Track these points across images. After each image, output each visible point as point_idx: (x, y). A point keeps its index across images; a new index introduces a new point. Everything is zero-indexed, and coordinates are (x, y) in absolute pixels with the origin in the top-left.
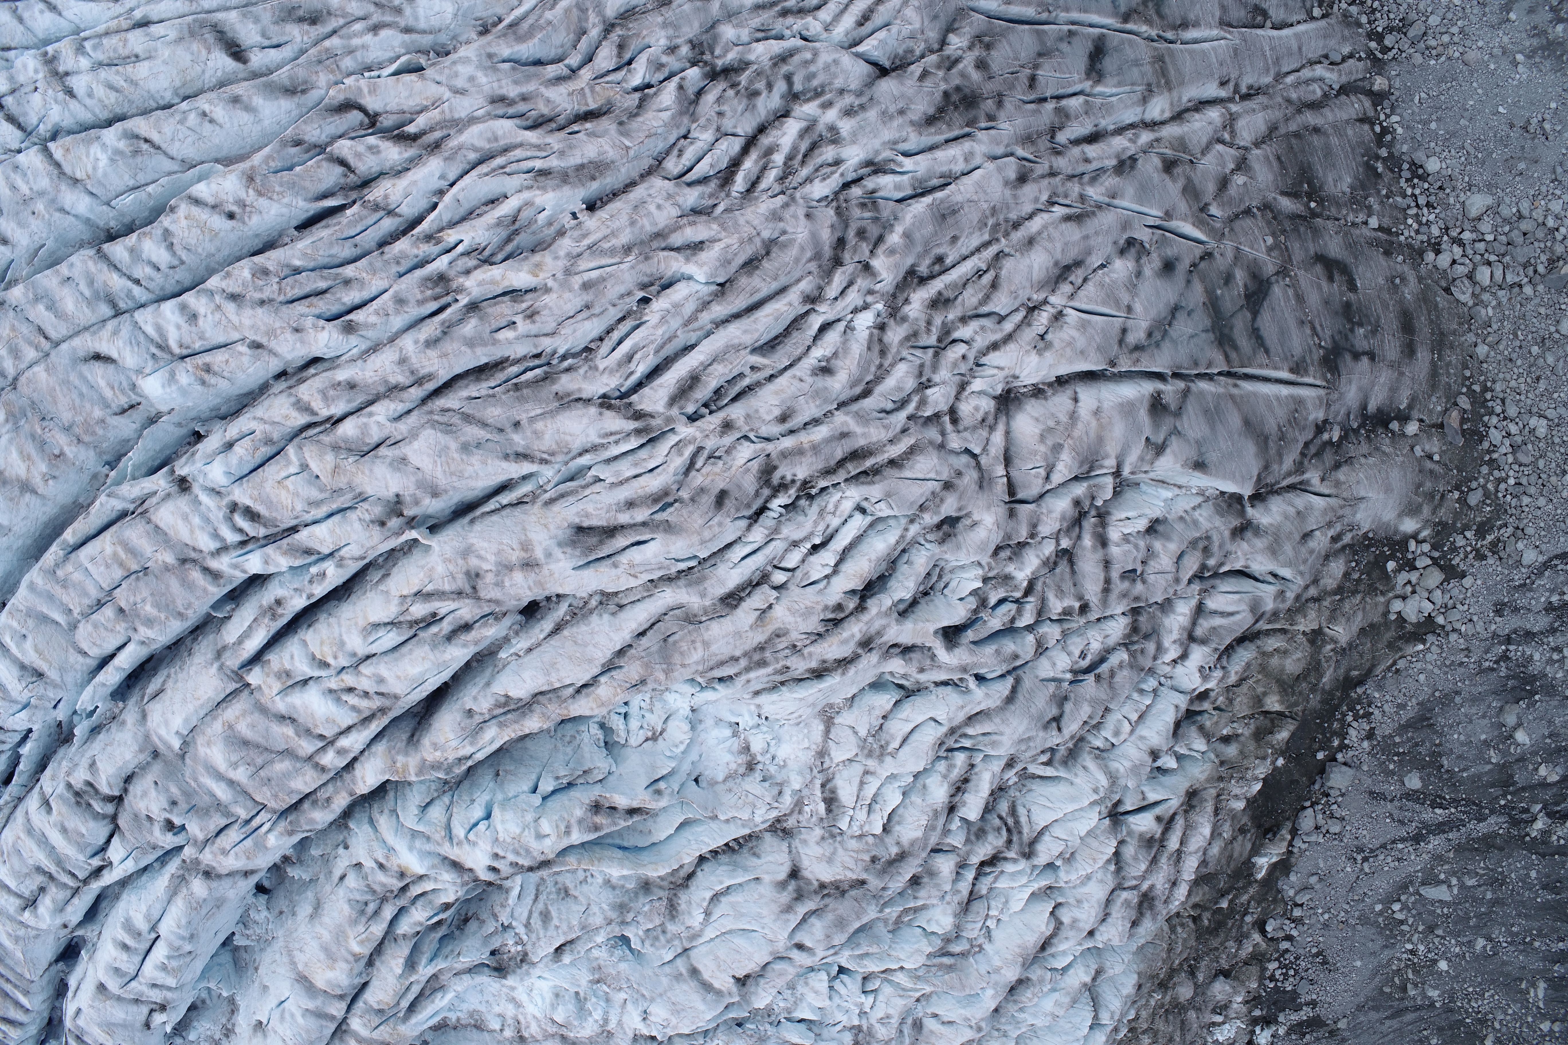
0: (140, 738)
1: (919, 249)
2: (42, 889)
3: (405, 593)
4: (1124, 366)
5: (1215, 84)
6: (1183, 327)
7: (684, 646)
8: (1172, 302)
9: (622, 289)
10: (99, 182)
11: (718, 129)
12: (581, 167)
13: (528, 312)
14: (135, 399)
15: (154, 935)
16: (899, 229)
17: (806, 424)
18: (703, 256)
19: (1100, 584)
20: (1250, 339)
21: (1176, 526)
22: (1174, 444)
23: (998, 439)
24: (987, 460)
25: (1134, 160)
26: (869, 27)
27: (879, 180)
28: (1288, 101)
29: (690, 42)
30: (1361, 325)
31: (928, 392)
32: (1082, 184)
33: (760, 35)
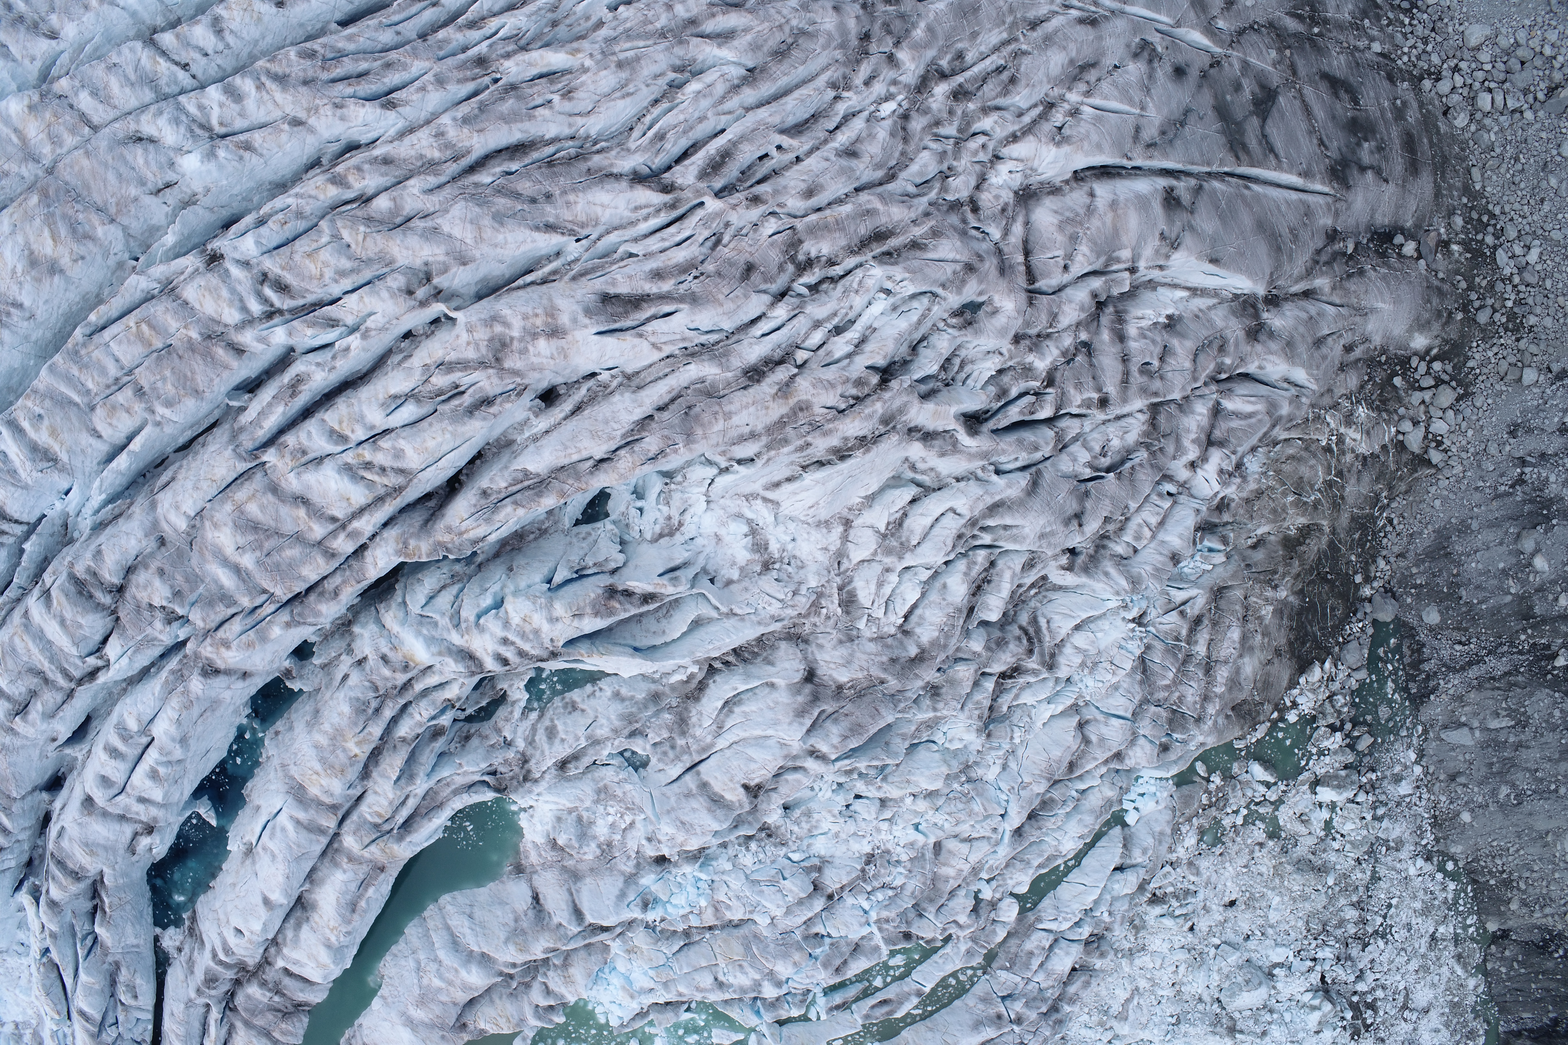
0: (148, 524)
1: (941, 43)
2: (33, 694)
3: (427, 366)
4: (1138, 162)
6: (1195, 128)
7: (705, 417)
8: (1184, 104)
9: (655, 69)
13: (564, 91)
14: (172, 177)
15: (145, 740)
16: (922, 25)
17: (829, 204)
18: (736, 43)
19: (1119, 377)
20: (1260, 143)
21: (1192, 326)
22: (1188, 239)
23: (1018, 229)
24: (1006, 249)
30: (1367, 140)
31: (950, 180)
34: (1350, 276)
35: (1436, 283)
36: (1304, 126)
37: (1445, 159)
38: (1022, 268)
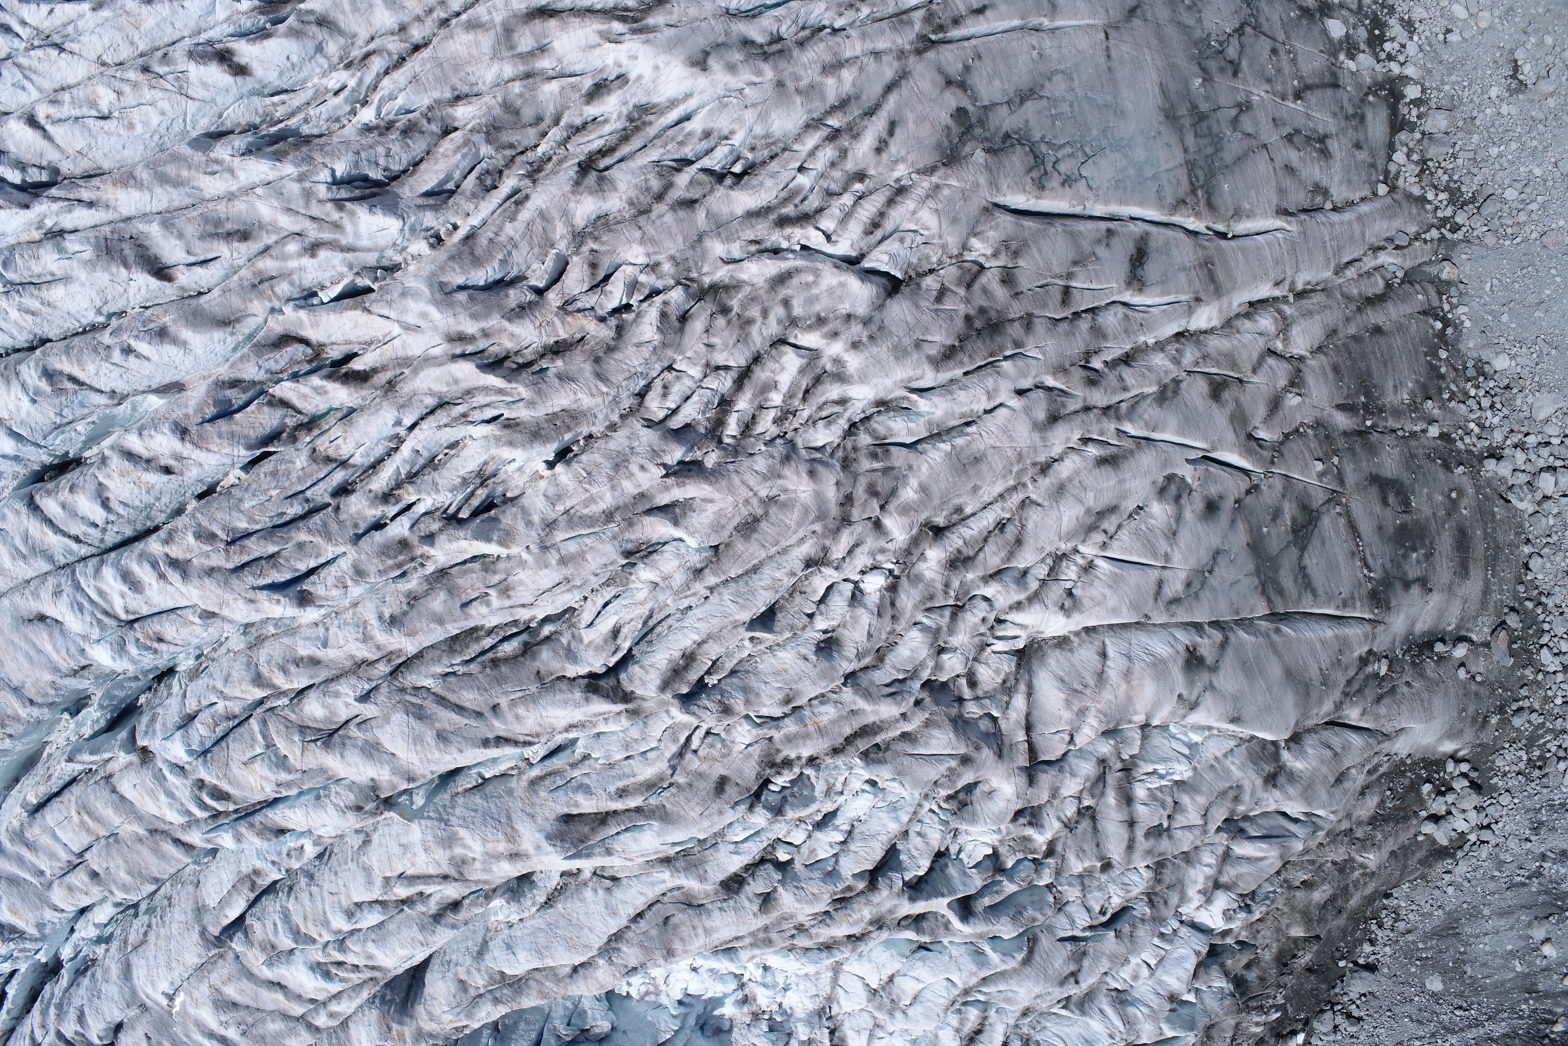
0: (126, 992)
1: (936, 501)
3: (388, 874)
4: (1159, 618)
5: (1269, 285)
6: (1224, 573)
7: (685, 930)
8: (1214, 546)
10: (22, 422)
11: (707, 365)
12: (552, 418)
13: (502, 586)
14: (84, 662)
16: (914, 482)
17: (810, 700)
18: (695, 519)
19: (1124, 845)
20: (1296, 580)
21: (1206, 777)
22: (1208, 700)
23: (1019, 703)
24: (1005, 726)
25: (1177, 382)
26: (879, 234)
27: (892, 424)
28: (1348, 298)
29: (672, 258)
30: (1415, 550)
31: (945, 657)
32: (1118, 419)
33: (753, 248)
34: (1381, 698)
36: (1347, 547)
37: (1498, 549)
38: (1024, 746)
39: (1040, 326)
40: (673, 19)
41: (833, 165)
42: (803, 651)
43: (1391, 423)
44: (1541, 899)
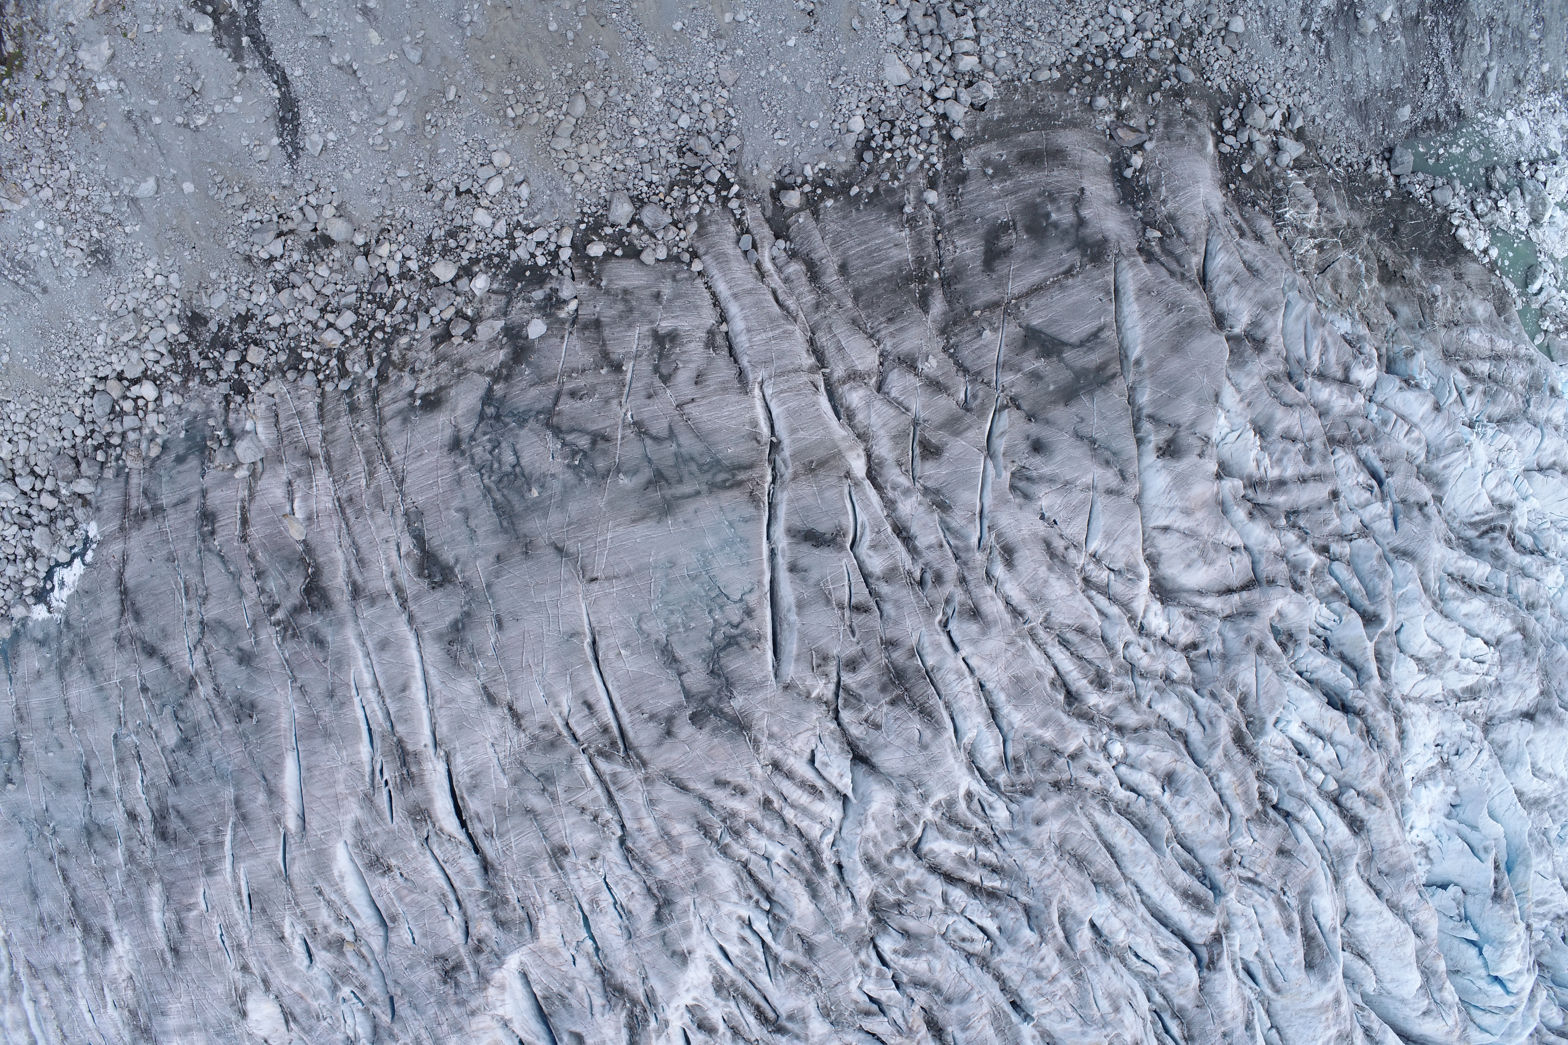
1: (1050, 708)
4: (1135, 486)
5: (818, 398)
6: (1094, 427)
8: (1072, 440)
9: (1112, 977)
11: (944, 912)
19: (1317, 482)
20: (1091, 349)
21: (1259, 410)
22: (1202, 429)
23: (1209, 602)
24: (1228, 612)
25: (926, 491)
26: (820, 784)
27: (989, 757)
28: (817, 306)
29: (856, 954)
30: (1048, 215)
31: (1175, 677)
32: (968, 549)
33: (842, 890)
34: (1180, 234)
35: (1160, 128)
36: (1057, 295)
37: (1033, 113)
38: (1245, 594)
39: (891, 633)
40: (639, 981)
41: (760, 830)
42: (1179, 805)
43: (931, 250)
44: (1341, 27)
